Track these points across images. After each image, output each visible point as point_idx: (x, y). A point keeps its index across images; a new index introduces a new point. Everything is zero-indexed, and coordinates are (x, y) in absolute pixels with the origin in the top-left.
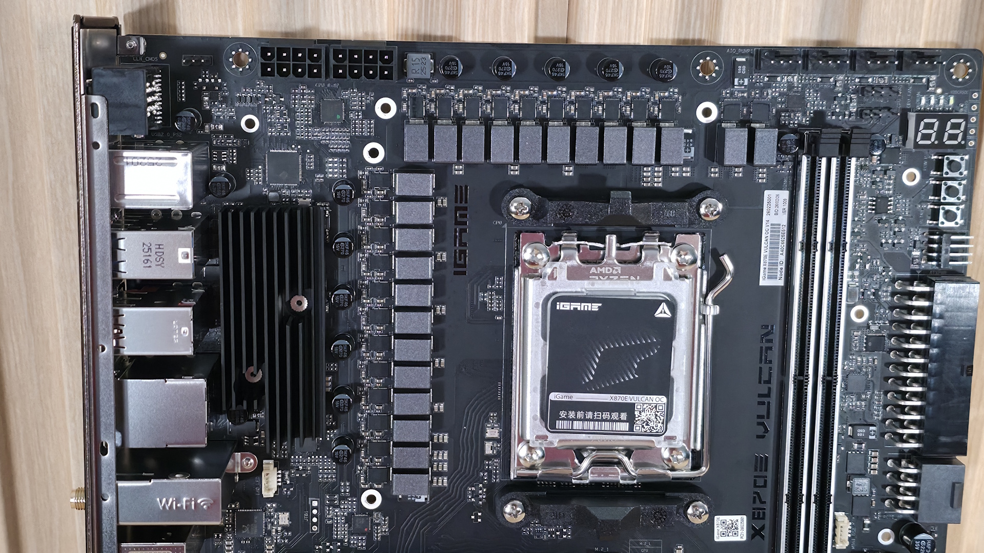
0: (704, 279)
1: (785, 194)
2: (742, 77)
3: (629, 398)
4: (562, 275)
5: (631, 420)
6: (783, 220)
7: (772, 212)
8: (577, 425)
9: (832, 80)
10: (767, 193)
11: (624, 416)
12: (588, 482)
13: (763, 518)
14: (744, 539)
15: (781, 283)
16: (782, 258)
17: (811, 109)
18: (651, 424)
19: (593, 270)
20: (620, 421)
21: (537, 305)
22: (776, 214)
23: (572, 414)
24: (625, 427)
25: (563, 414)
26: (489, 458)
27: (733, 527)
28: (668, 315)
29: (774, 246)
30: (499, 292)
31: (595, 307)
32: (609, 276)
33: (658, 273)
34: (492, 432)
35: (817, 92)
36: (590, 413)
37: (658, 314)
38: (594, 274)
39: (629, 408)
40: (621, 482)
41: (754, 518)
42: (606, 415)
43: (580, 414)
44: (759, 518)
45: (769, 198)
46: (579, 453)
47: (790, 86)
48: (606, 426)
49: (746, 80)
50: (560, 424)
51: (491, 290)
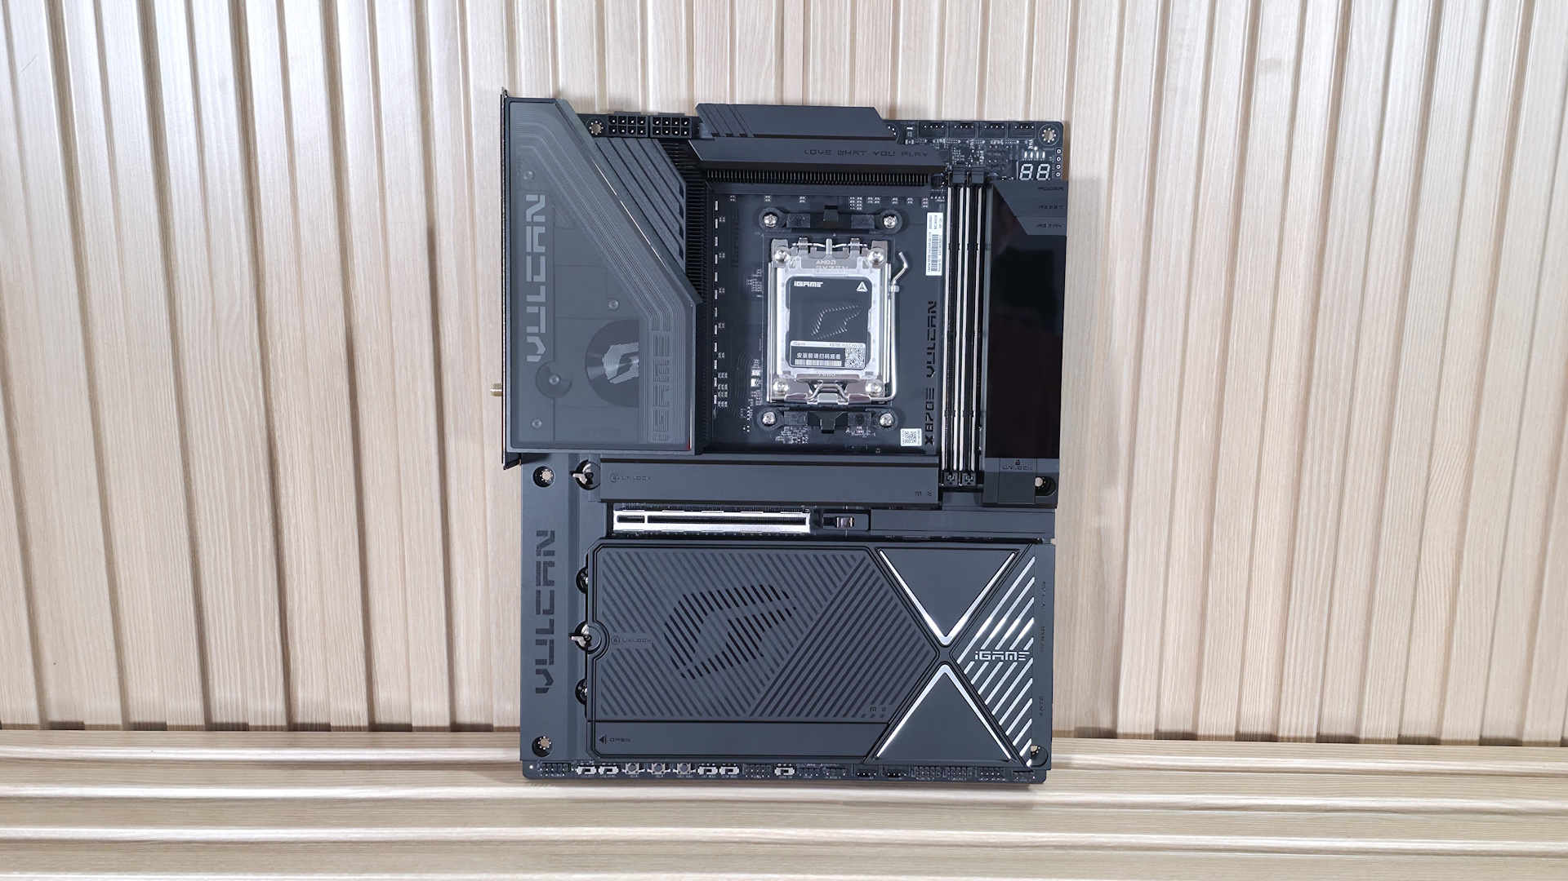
0: (888, 268)
1: (940, 215)
2: (910, 139)
3: (841, 345)
4: (799, 264)
5: (843, 359)
6: (940, 232)
7: (933, 227)
8: (809, 363)
9: (967, 142)
10: (929, 214)
11: (838, 356)
12: (816, 403)
13: (932, 431)
14: (920, 444)
15: (939, 273)
16: (940, 257)
17: (955, 160)
18: (856, 362)
19: (818, 262)
20: (836, 360)
21: (783, 284)
22: (935, 228)
23: (805, 355)
24: (839, 364)
25: (799, 355)
26: (754, 389)
27: (913, 436)
28: (865, 290)
29: (935, 249)
30: (759, 279)
31: (819, 285)
32: (828, 266)
33: (860, 264)
34: (756, 373)
35: (957, 149)
36: (817, 355)
37: (859, 289)
38: (818, 265)
39: (842, 352)
40: (839, 404)
41: (927, 431)
42: (827, 356)
43: (810, 355)
44: (929, 431)
45: (931, 218)
46: (812, 383)
47: (942, 145)
48: (827, 363)
49: (913, 141)
50: (797, 362)
51: (755, 278)
